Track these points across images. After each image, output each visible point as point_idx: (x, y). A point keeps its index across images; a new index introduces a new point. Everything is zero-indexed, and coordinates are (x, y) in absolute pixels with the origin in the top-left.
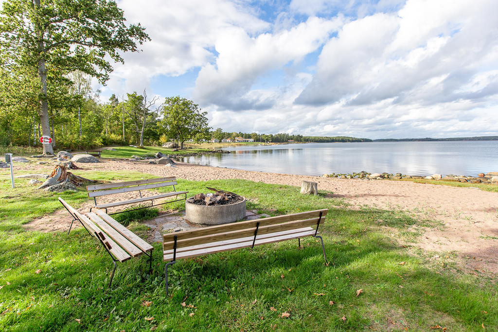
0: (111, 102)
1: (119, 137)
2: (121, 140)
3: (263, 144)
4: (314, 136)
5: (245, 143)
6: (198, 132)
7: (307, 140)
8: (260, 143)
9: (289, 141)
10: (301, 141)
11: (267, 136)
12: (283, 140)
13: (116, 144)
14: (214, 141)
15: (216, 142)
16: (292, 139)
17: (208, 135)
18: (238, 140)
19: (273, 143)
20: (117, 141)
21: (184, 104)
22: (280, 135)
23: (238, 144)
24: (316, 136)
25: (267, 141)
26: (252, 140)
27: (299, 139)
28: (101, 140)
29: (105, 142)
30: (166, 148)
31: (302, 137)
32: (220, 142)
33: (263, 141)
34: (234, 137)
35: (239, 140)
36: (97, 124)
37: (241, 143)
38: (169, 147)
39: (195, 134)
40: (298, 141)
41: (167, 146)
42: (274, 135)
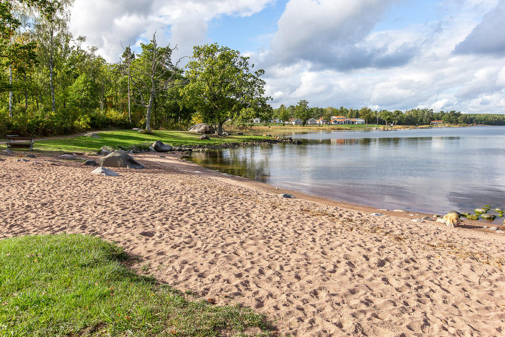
0: (124, 59)
1: (121, 116)
2: (123, 120)
3: (381, 127)
4: (485, 113)
5: (347, 127)
6: (245, 106)
7: (470, 120)
8: (374, 127)
9: (432, 122)
10: (457, 123)
11: (390, 114)
12: (421, 121)
13: (115, 126)
14: (294, 123)
15: (296, 124)
16: (438, 119)
17: (264, 112)
18: (335, 121)
19: (401, 126)
20: (117, 121)
21: (222, 57)
22: (417, 112)
23: (336, 127)
24: (489, 113)
25: (390, 121)
26: (360, 120)
27: (454, 118)
28: (88, 120)
29: (95, 123)
30: (194, 134)
31: (459, 115)
32: (304, 124)
33: (382, 122)
34: (330, 116)
35: (338, 120)
36: (92, 94)
37: (340, 126)
38: (199, 132)
39: (240, 109)
40: (451, 122)
41: (196, 131)
42: (404, 111)
